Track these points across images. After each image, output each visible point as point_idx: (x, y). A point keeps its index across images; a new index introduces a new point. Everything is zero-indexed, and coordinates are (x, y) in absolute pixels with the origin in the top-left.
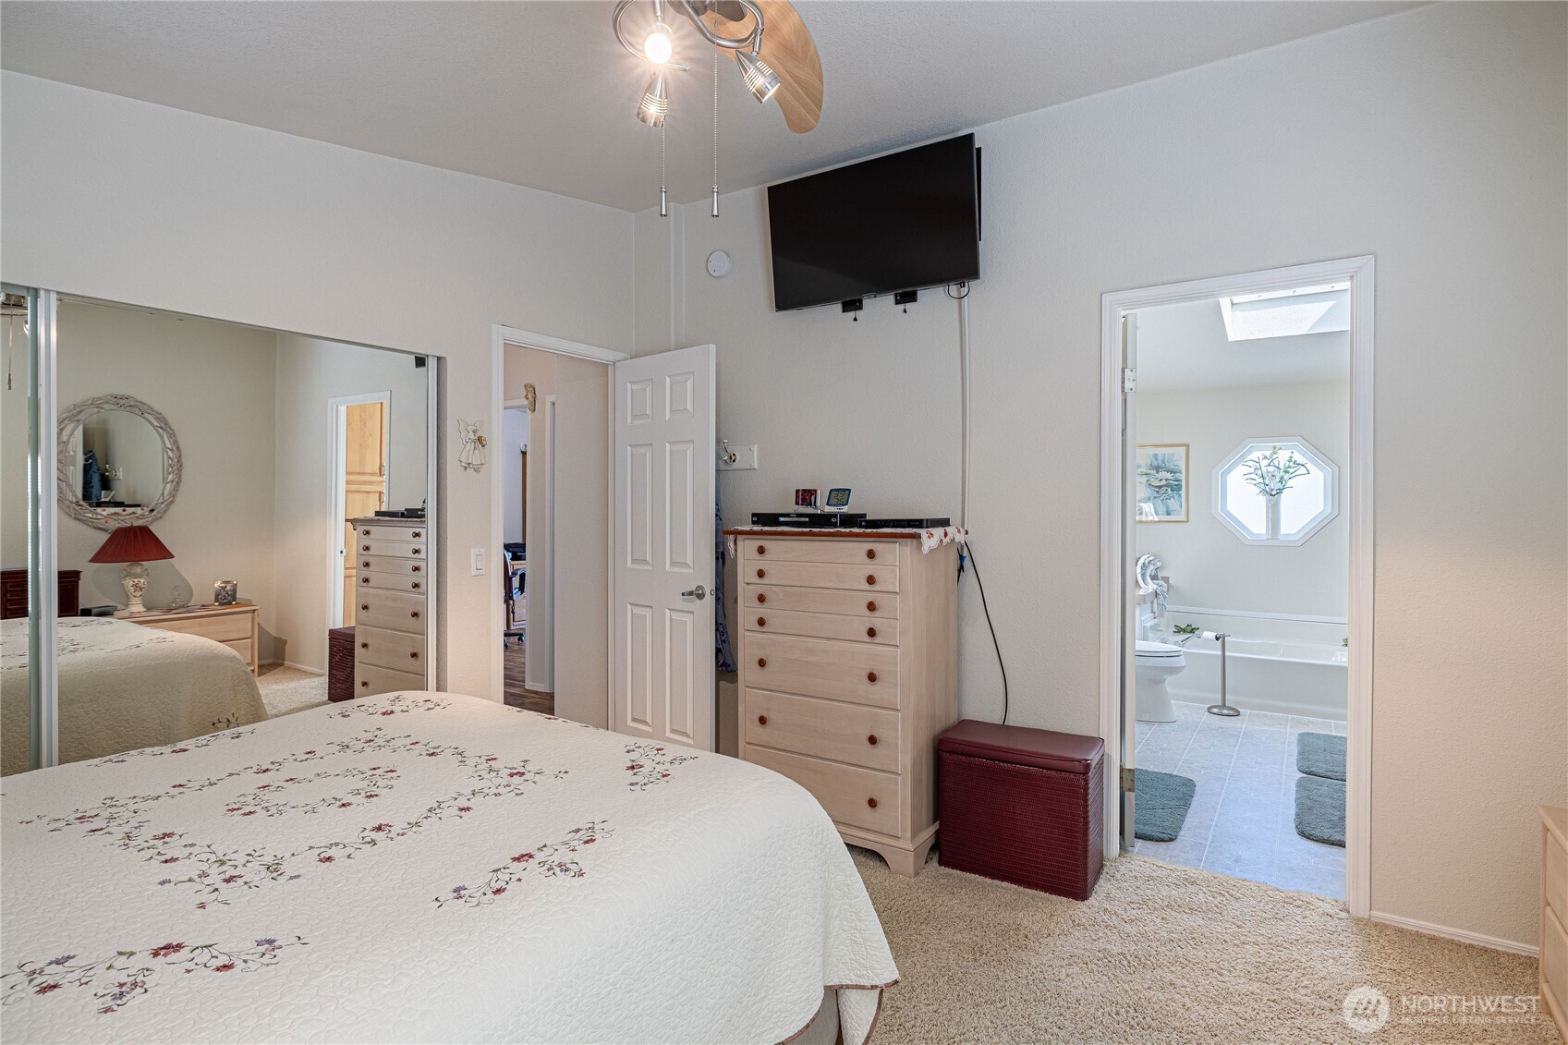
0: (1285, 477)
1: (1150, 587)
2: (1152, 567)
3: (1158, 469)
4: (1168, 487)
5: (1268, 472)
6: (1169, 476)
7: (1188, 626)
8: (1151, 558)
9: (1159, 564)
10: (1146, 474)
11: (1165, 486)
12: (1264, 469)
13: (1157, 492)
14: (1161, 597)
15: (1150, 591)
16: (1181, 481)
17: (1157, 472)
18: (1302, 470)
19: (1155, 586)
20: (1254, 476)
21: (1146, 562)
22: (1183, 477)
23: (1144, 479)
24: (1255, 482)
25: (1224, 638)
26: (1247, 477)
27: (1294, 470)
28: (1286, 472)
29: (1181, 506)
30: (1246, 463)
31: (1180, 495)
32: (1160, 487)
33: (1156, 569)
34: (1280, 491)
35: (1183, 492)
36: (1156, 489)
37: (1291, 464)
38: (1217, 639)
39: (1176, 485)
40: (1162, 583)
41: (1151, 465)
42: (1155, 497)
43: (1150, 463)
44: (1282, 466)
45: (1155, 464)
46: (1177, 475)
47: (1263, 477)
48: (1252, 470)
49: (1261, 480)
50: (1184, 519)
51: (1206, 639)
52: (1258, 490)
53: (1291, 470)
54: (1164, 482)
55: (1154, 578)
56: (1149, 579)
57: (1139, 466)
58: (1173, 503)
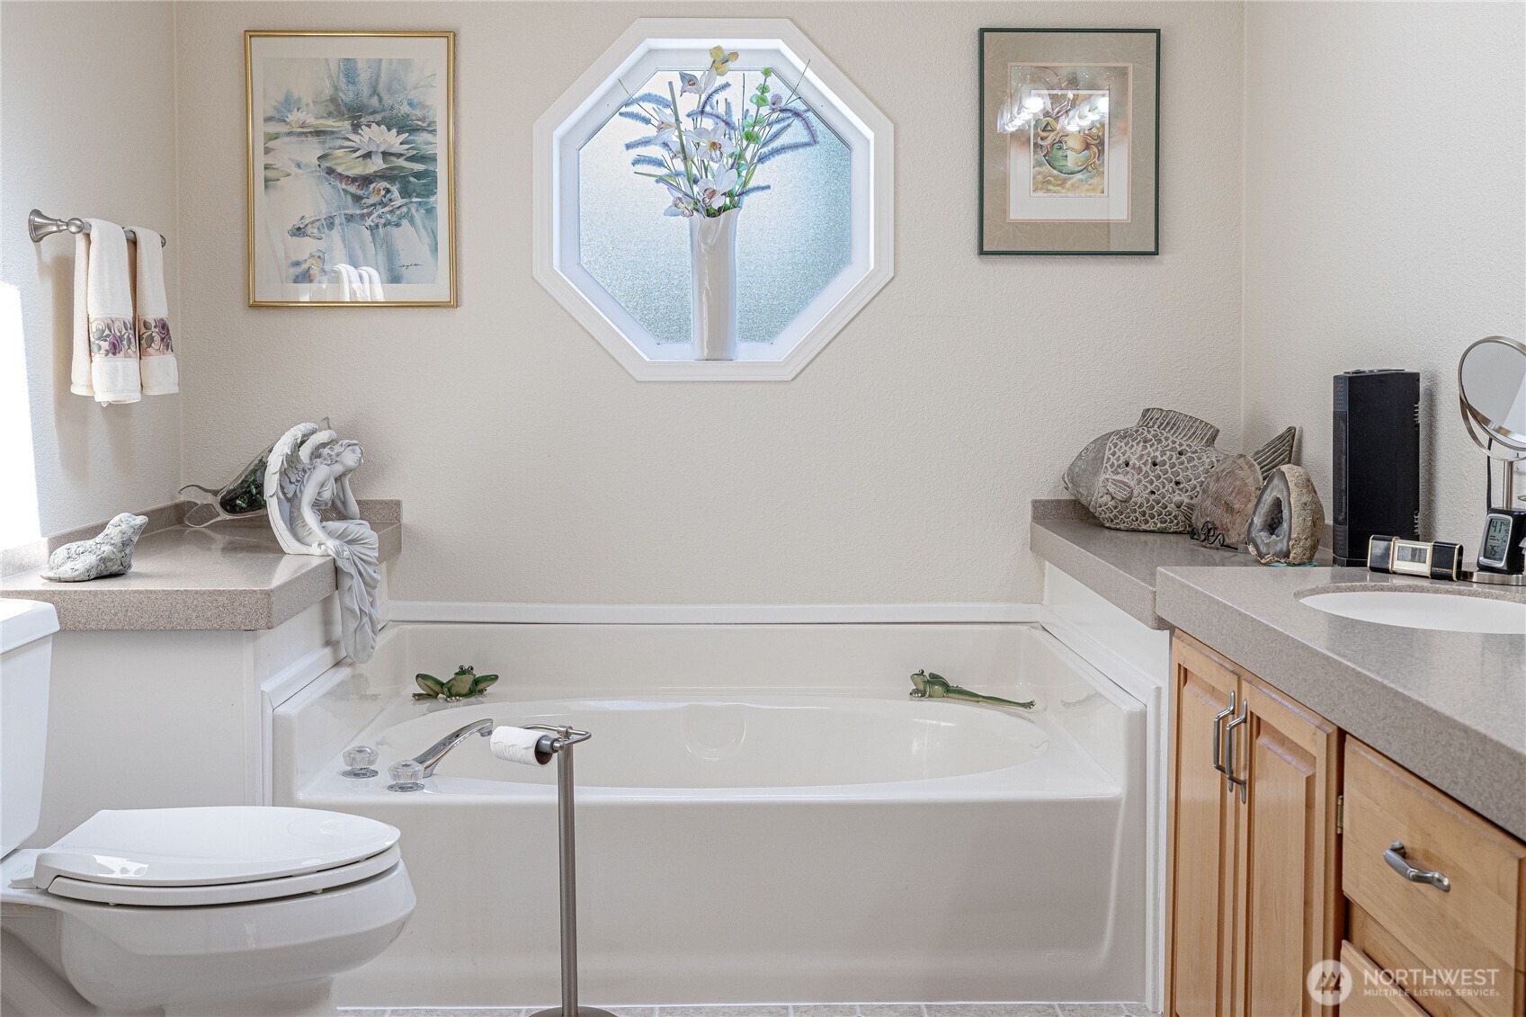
0: (748, 155)
1: (315, 550)
2: (322, 472)
3: (356, 115)
4: (391, 179)
5: (700, 132)
6: (393, 140)
7: (462, 672)
8: (323, 436)
9: (350, 459)
10: (318, 133)
11: (381, 176)
12: (687, 124)
13: (357, 199)
14: (357, 583)
15: (316, 562)
16: (433, 159)
17: (356, 127)
18: (796, 132)
19: (331, 545)
20: (655, 151)
21: (304, 453)
22: (440, 150)
23: (311, 152)
24: (662, 171)
25: (567, 752)
26: (634, 153)
27: (776, 128)
28: (750, 137)
29: (435, 249)
30: (634, 109)
31: (430, 211)
32: (366, 180)
33: (338, 479)
34: (735, 199)
35: (440, 199)
36: (353, 189)
37: (765, 111)
38: (542, 755)
39: (418, 175)
40: (359, 528)
41: (333, 100)
42: (350, 218)
43: (328, 92)
44: (736, 117)
45: (347, 96)
46: (422, 137)
47: (684, 154)
48: (651, 131)
49: (679, 165)
50: (443, 295)
51: (500, 757)
52: (666, 196)
53: (765, 133)
54: (377, 164)
55: (332, 510)
56: (310, 517)
57: (289, 103)
58: (408, 239)
